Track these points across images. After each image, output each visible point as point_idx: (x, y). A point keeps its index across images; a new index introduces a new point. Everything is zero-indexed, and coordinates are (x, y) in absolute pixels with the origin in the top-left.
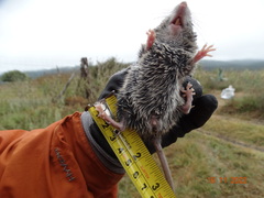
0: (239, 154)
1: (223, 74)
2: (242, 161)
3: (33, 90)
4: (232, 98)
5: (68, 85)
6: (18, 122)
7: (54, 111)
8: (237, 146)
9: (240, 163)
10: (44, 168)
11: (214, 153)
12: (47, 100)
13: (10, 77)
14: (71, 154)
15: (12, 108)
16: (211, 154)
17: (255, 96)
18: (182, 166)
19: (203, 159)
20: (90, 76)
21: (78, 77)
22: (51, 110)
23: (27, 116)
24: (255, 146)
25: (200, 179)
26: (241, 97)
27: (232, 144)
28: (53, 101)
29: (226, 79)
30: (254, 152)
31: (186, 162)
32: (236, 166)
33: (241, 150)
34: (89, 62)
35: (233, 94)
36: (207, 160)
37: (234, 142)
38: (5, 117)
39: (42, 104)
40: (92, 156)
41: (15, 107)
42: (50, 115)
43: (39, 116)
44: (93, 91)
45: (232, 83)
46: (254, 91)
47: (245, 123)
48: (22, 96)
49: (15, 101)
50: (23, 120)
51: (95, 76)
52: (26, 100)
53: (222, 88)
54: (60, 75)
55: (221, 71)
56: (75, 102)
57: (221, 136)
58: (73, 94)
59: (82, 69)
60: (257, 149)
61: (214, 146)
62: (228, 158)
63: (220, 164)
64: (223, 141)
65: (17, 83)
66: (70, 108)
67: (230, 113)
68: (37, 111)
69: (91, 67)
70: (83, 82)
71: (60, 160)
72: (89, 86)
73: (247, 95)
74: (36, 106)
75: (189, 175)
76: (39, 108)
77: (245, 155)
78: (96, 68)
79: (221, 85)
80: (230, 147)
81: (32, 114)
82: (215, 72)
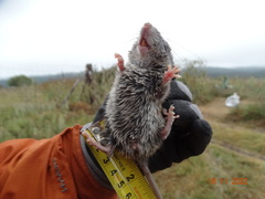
0: (243, 163)
1: (228, 81)
2: (245, 171)
3: (38, 94)
4: (237, 106)
5: (73, 91)
6: (22, 127)
7: (58, 117)
8: (242, 155)
9: (244, 172)
10: (41, 177)
11: (218, 163)
12: (52, 105)
13: (16, 82)
14: (67, 165)
15: (17, 113)
16: (214, 163)
17: (260, 104)
18: (184, 175)
19: (206, 169)
20: (94, 82)
21: (83, 83)
22: (55, 116)
23: (31, 121)
24: (259, 155)
25: (202, 189)
26: (246, 105)
27: (236, 153)
28: (58, 107)
29: (231, 87)
30: (258, 161)
31: (189, 170)
32: (240, 175)
33: (245, 160)
34: (93, 68)
35: (237, 102)
36: (210, 169)
37: (238, 151)
38: (9, 122)
39: (47, 109)
40: (84, 168)
41: (20, 111)
42: (54, 121)
43: (44, 121)
44: (98, 96)
45: (237, 90)
46: (260, 99)
47: (249, 132)
48: (28, 101)
49: (20, 106)
50: (28, 125)
51: (100, 81)
52: (31, 105)
53: (227, 96)
54: (65, 80)
55: (226, 79)
56: (79, 108)
57: (225, 144)
58: (77, 100)
59: (87, 75)
60: (261, 158)
61: (217, 155)
62: (231, 168)
63: (224, 174)
64: (227, 149)
65: (23, 88)
66: (74, 113)
67: (235, 121)
68: (41, 117)
69: (96, 73)
70: (88, 88)
71: (56, 170)
72: (94, 92)
73: (252, 103)
74: (40, 111)
75: (191, 183)
76: (44, 113)
77: (249, 164)
78: (101, 74)
79: (226, 92)
80: (234, 156)
81: (37, 120)
82: (220, 80)
